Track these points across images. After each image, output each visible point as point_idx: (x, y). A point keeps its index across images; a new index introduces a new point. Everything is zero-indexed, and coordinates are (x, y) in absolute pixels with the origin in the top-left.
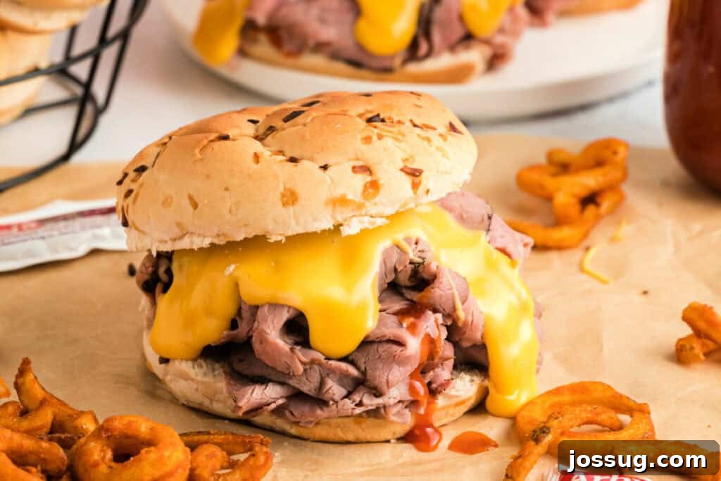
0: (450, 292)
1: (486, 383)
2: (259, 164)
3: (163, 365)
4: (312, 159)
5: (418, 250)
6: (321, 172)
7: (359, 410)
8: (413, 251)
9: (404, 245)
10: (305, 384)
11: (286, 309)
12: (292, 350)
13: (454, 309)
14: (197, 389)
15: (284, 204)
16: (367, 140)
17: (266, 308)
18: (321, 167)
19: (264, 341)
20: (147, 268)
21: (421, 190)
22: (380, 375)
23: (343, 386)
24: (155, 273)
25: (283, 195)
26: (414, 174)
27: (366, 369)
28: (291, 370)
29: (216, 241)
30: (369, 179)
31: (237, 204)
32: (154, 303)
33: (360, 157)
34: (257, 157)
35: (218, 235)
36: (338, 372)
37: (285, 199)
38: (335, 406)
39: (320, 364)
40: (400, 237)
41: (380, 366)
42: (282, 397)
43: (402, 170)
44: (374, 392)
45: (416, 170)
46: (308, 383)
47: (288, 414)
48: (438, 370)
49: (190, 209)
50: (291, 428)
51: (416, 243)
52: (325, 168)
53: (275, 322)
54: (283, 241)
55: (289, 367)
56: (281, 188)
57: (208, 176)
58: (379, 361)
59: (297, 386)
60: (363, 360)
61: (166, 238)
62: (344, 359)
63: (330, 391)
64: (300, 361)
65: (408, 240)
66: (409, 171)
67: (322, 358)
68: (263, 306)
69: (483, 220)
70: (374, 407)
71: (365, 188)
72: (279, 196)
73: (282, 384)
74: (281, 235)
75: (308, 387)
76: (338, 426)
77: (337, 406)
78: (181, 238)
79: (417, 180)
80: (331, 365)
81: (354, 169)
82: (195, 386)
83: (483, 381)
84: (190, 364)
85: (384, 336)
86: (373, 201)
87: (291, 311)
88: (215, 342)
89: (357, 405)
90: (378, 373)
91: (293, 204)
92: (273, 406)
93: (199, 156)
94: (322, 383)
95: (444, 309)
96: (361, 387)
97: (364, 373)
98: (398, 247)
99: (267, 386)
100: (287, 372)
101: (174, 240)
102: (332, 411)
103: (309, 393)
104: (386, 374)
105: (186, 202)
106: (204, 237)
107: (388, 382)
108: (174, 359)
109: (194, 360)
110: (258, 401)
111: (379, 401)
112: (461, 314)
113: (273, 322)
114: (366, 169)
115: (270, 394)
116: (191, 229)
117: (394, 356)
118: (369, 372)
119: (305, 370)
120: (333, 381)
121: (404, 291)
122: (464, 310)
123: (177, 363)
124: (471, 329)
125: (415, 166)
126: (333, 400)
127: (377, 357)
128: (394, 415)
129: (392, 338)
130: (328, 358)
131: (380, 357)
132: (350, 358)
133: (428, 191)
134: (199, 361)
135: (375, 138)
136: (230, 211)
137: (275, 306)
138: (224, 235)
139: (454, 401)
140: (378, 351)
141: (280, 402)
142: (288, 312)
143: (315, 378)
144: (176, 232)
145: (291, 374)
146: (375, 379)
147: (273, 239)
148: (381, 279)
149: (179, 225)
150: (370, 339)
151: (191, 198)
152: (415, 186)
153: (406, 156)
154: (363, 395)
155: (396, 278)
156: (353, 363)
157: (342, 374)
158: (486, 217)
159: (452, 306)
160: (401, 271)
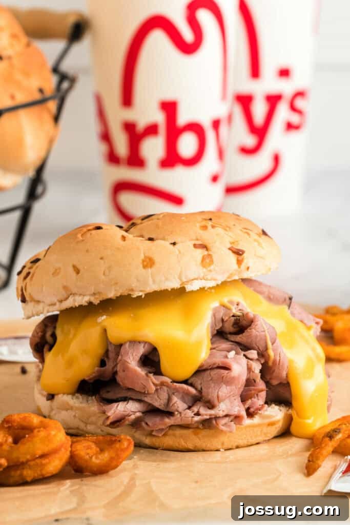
0: (263, 333)
1: (290, 411)
2: (126, 242)
3: (49, 402)
4: (164, 239)
5: (238, 309)
6: (172, 246)
7: (197, 418)
8: (235, 309)
9: (228, 305)
10: (156, 400)
11: (142, 345)
12: (147, 375)
13: (266, 349)
14: (75, 416)
15: (145, 267)
16: (205, 228)
17: (127, 345)
18: (171, 244)
19: (126, 368)
20: (37, 333)
21: (243, 266)
22: (212, 392)
23: (185, 402)
24: (43, 337)
25: (143, 261)
26: (238, 253)
27: (201, 389)
28: (146, 390)
29: (93, 299)
30: (206, 253)
31: (110, 268)
32: (42, 360)
33: (199, 238)
34: (124, 238)
35: (94, 294)
36: (181, 391)
37: (145, 263)
38: (179, 415)
39: (168, 386)
40: (225, 300)
41: (213, 385)
42: (139, 411)
43: (230, 249)
44: (208, 404)
45: (239, 250)
46: (159, 400)
47: (143, 424)
48: (255, 400)
49: (74, 274)
50: (146, 438)
51: (237, 305)
52: (174, 244)
53: (134, 354)
54: (143, 297)
55: (145, 387)
56: (142, 257)
57: (87, 251)
58: (211, 381)
59: (150, 402)
60: (199, 382)
61: (55, 300)
62: (185, 382)
63: (176, 405)
64: (154, 384)
65: (231, 302)
66: (234, 250)
67: (169, 380)
68: (125, 343)
69: (285, 300)
70: (208, 417)
71: (203, 259)
72: (141, 261)
73: (139, 401)
74: (141, 291)
75: (159, 403)
76: (181, 436)
77: (181, 416)
78: (66, 299)
79: (240, 258)
80: (176, 386)
81: (195, 246)
82: (74, 414)
83: (288, 411)
84: (70, 396)
85: (214, 364)
86: (209, 269)
87: (146, 346)
88: (88, 377)
89: (195, 415)
90: (210, 390)
91: (151, 267)
92: (133, 417)
93: (81, 238)
94: (169, 400)
95: (259, 348)
96: (198, 402)
97: (200, 392)
98: (224, 306)
99: (128, 403)
100: (143, 391)
101: (61, 301)
102: (176, 419)
103: (160, 407)
104: (217, 391)
105: (71, 269)
106: (84, 296)
107: (218, 397)
108: (58, 394)
109: (73, 394)
110: (122, 413)
111: (212, 412)
112: (271, 353)
113: (133, 355)
114: (204, 247)
115: (131, 409)
116: (75, 290)
117: (223, 377)
118: (204, 390)
119: (157, 390)
120: (178, 398)
121: (229, 336)
122: (274, 350)
123: (60, 396)
124: (279, 368)
125: (239, 247)
126: (178, 411)
127: (210, 379)
128: (223, 425)
129: (221, 365)
130: (174, 381)
131: (211, 380)
132: (190, 381)
133: (248, 268)
134: (77, 395)
135: (210, 227)
136: (104, 274)
137: (134, 342)
138: (99, 293)
139: (267, 421)
140: (210, 375)
141: (138, 414)
142: (144, 347)
143: (164, 396)
144: (63, 294)
145: (146, 392)
146: (208, 395)
147: (135, 295)
148: (212, 327)
149: (65, 288)
150: (204, 368)
151: (74, 267)
152: (239, 262)
153: (232, 240)
154: (200, 407)
155: (223, 326)
156: (191, 385)
157: (184, 392)
158: (288, 299)
159: (264, 345)
160: (227, 321)
